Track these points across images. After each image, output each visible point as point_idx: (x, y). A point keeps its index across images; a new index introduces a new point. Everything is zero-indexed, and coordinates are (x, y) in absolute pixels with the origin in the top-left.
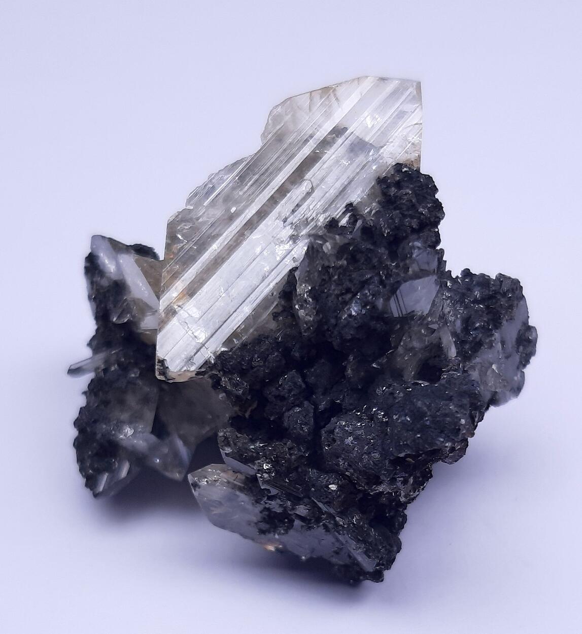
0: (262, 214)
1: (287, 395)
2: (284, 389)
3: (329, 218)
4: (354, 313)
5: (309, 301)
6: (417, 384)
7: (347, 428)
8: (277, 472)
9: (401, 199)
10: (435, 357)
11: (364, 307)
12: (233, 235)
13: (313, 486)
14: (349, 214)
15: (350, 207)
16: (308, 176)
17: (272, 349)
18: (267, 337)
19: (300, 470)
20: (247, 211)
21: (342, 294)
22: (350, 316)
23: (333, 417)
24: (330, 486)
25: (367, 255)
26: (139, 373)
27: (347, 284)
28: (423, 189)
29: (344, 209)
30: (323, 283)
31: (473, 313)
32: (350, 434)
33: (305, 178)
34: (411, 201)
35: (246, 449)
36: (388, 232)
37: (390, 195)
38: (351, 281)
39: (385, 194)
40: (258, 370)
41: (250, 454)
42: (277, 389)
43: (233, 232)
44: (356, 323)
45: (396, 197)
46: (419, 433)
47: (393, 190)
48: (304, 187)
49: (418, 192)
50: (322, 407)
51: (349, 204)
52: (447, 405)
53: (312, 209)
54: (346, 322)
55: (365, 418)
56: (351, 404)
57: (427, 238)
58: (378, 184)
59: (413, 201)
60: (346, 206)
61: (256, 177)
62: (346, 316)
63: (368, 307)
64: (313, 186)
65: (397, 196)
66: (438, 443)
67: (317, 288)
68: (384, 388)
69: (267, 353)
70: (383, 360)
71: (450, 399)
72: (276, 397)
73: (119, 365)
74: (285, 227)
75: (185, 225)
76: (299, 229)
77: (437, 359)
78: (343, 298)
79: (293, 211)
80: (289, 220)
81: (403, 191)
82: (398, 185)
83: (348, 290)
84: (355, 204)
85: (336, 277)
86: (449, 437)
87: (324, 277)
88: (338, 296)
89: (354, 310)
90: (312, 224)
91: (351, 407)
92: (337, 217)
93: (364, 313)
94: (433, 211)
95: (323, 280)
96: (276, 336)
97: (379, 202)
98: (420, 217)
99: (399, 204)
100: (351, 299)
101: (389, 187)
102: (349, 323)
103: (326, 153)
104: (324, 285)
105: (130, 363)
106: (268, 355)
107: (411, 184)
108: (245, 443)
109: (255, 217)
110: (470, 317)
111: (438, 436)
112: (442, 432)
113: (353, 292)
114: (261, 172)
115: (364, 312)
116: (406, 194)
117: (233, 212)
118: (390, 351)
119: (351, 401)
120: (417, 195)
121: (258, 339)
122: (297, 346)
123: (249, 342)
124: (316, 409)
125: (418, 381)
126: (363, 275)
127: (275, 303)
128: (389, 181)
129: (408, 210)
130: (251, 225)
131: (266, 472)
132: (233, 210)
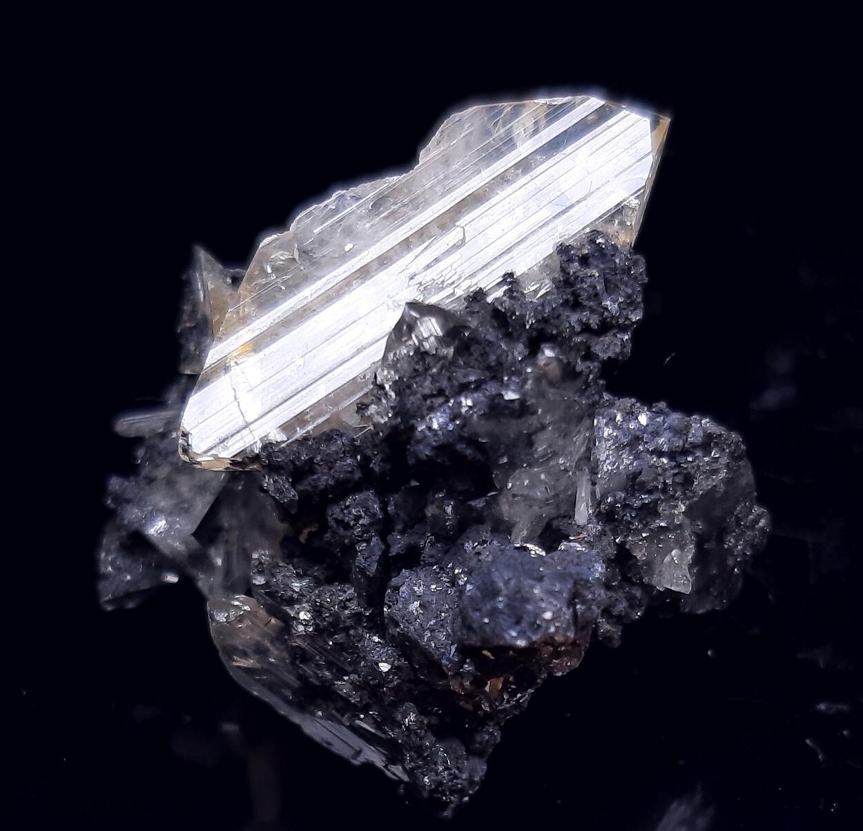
0: (384, 261)
1: (352, 523)
2: (350, 513)
3: (476, 286)
4: (435, 426)
5: (391, 396)
6: (526, 549)
7: (416, 589)
8: (317, 626)
9: (582, 281)
10: (564, 517)
11: (453, 420)
12: (336, 281)
14: (506, 288)
15: (509, 278)
16: (462, 222)
17: (344, 452)
18: (341, 436)
19: (352, 632)
20: (366, 252)
21: (433, 396)
22: (430, 428)
23: (405, 569)
24: (380, 664)
27: (444, 383)
28: (616, 274)
29: (501, 279)
30: (415, 374)
31: (646, 467)
32: (418, 597)
33: (458, 224)
34: (595, 287)
35: (287, 585)
36: (532, 324)
37: (569, 273)
38: (449, 379)
39: (563, 270)
40: (319, 478)
41: (289, 593)
42: (342, 510)
43: (339, 277)
44: (435, 441)
45: (576, 277)
46: (487, 616)
47: (575, 267)
48: (453, 236)
49: (608, 276)
50: (394, 551)
51: (508, 273)
52: (532, 587)
53: (455, 270)
54: (422, 436)
55: (445, 579)
56: (432, 557)
57: (609, 346)
58: (558, 254)
59: (598, 288)
60: (505, 275)
61: (395, 207)
62: (424, 427)
63: (458, 422)
64: (464, 237)
65: (578, 277)
66: (507, 637)
67: (405, 380)
68: (476, 544)
69: (335, 457)
70: (479, 503)
71: (540, 579)
72: (337, 521)
74: (409, 286)
75: (282, 255)
76: (429, 294)
77: (565, 520)
78: (432, 402)
79: (428, 267)
80: (418, 279)
81: (589, 272)
82: (584, 261)
83: (441, 392)
84: (517, 274)
85: (434, 370)
86: (525, 632)
87: (417, 367)
88: (425, 397)
89: (437, 421)
90: (449, 291)
91: (432, 560)
92: (487, 288)
93: (451, 429)
94: (625, 309)
95: (415, 370)
96: (355, 437)
97: (554, 279)
98: (603, 313)
99: (579, 289)
100: (440, 406)
101: (570, 260)
102: (425, 437)
103: (498, 194)
104: (414, 377)
106: (336, 460)
107: (603, 263)
108: (288, 577)
109: (375, 263)
110: (640, 473)
111: (510, 628)
112: (518, 622)
113: (446, 396)
115: (451, 427)
116: (591, 276)
117: (347, 250)
118: (492, 493)
119: (433, 552)
120: (607, 281)
121: (328, 435)
122: (379, 457)
123: (313, 436)
124: (386, 550)
125: (528, 545)
126: (466, 375)
127: (366, 390)
128: (572, 252)
129: (589, 298)
130: (364, 273)
131: (302, 624)
132: (348, 247)
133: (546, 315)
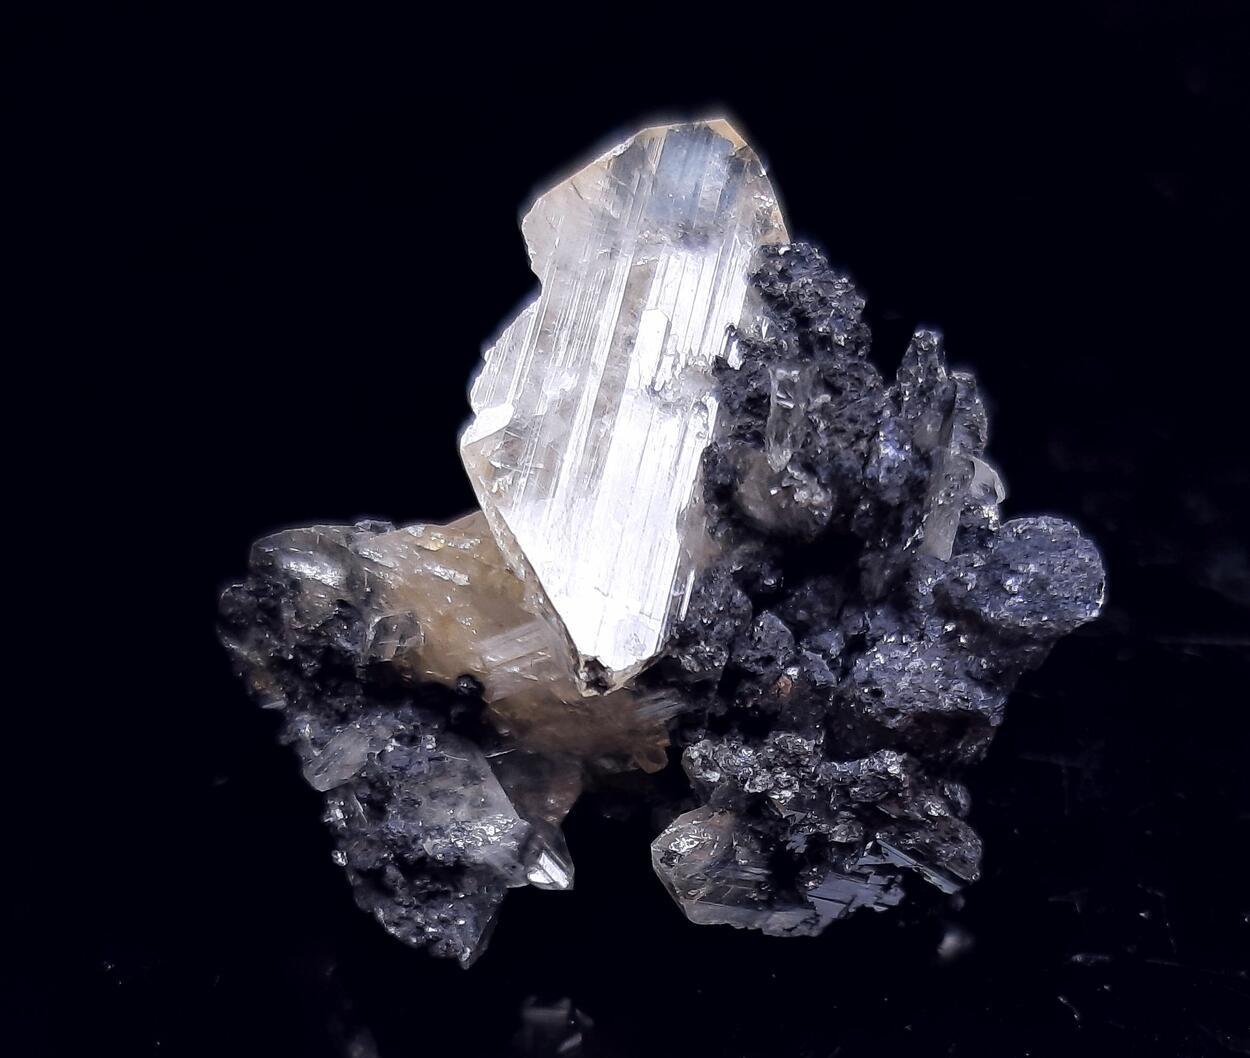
1: (773, 653)
2: (765, 645)
3: (711, 358)
5: (797, 476)
9: (798, 296)
13: (854, 783)
14: (737, 342)
15: (732, 333)
17: (732, 586)
18: (717, 570)
22: (888, 469)
25: (852, 376)
26: (434, 739)
27: (851, 427)
29: (726, 338)
32: (902, 672)
34: (816, 293)
36: (845, 339)
37: (780, 296)
39: (768, 298)
42: (754, 648)
45: (790, 295)
47: (781, 287)
50: (834, 650)
51: (727, 329)
55: (908, 641)
58: (753, 285)
59: (820, 292)
60: (726, 332)
61: (565, 333)
62: (883, 472)
63: (906, 448)
65: (793, 293)
68: (930, 580)
72: (757, 662)
73: (399, 738)
75: (494, 444)
80: (659, 380)
81: (799, 283)
82: (785, 276)
83: (859, 436)
84: (736, 324)
91: (881, 633)
92: (722, 353)
93: (904, 459)
96: (728, 564)
97: (767, 314)
99: (800, 305)
101: (772, 283)
105: (416, 727)
107: (805, 267)
109: (604, 392)
113: (867, 436)
114: (570, 324)
116: (802, 287)
118: (925, 517)
124: (826, 655)
128: (769, 274)
130: (604, 408)
133: (855, 322)
